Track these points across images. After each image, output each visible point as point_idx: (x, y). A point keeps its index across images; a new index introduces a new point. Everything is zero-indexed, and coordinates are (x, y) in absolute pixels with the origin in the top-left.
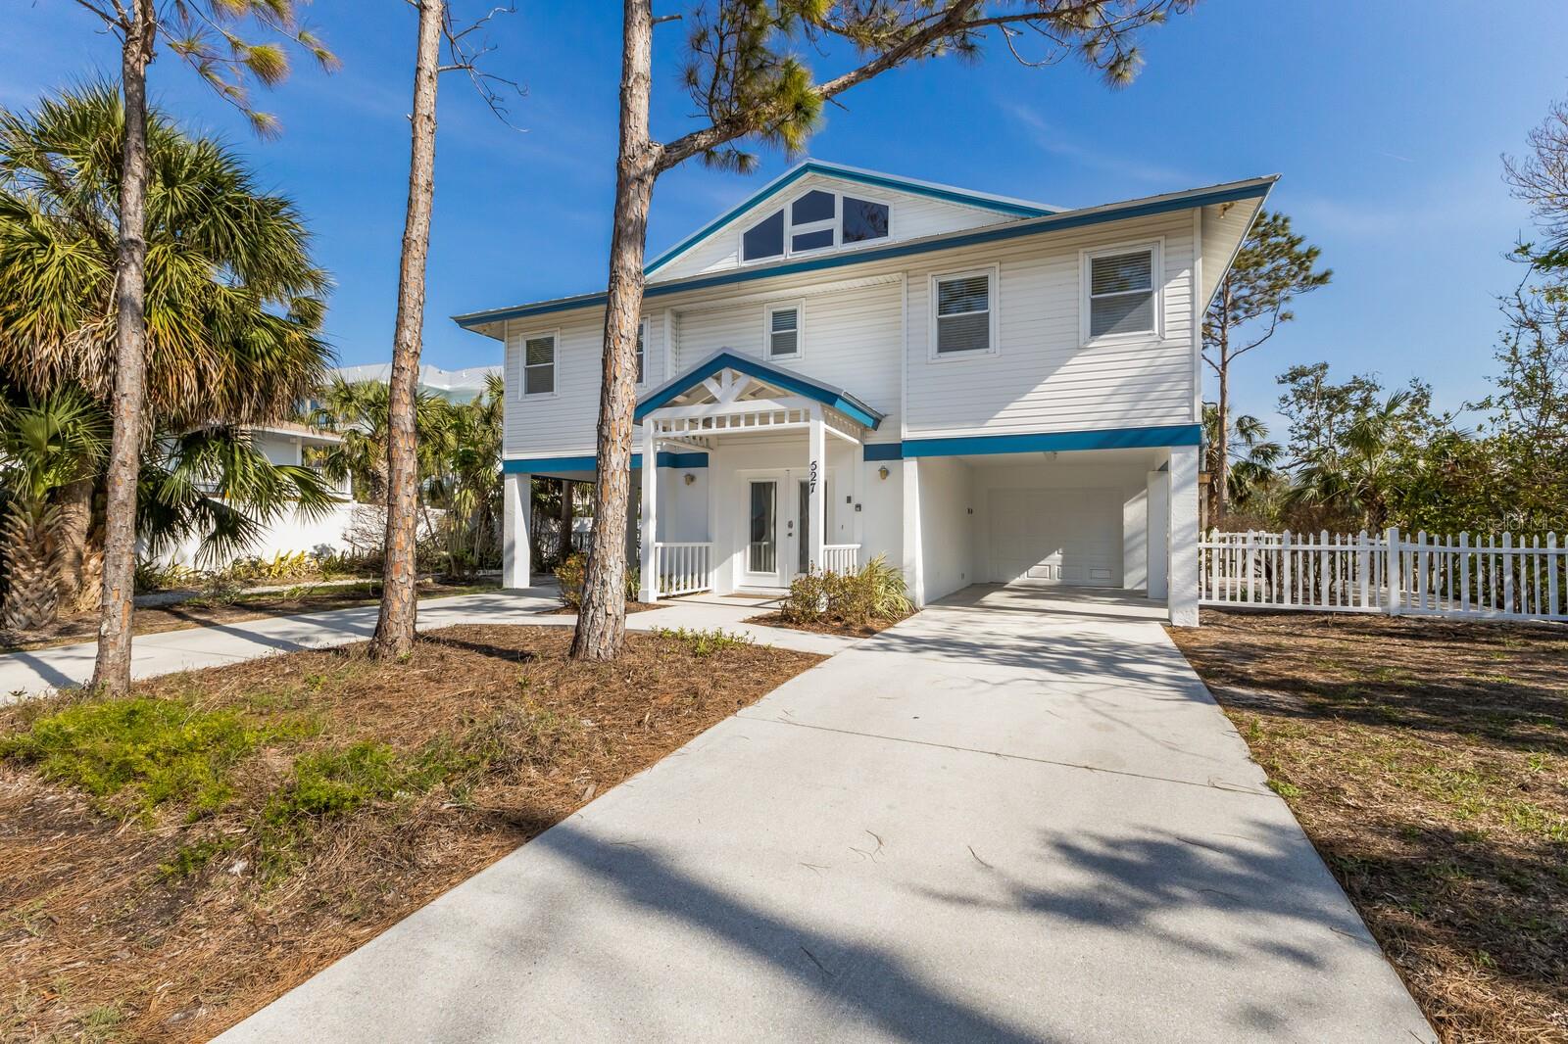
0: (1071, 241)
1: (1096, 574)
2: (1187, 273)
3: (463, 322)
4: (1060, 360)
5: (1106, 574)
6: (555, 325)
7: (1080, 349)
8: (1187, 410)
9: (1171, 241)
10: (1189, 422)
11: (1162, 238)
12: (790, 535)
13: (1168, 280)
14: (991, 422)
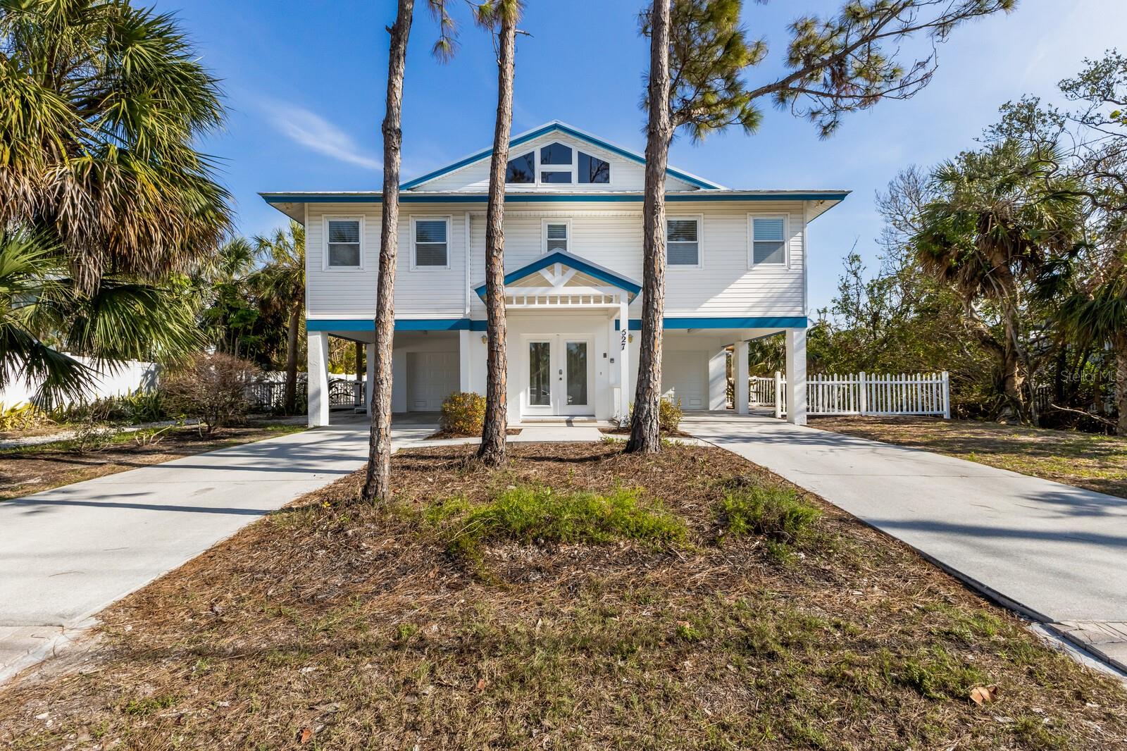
0: (743, 207)
1: (693, 402)
2: (800, 234)
3: (270, 199)
4: (738, 276)
5: (698, 402)
6: (361, 212)
7: (748, 270)
8: (801, 309)
9: (793, 216)
10: (802, 315)
11: (789, 213)
12: (561, 379)
13: (791, 237)
14: (699, 310)
